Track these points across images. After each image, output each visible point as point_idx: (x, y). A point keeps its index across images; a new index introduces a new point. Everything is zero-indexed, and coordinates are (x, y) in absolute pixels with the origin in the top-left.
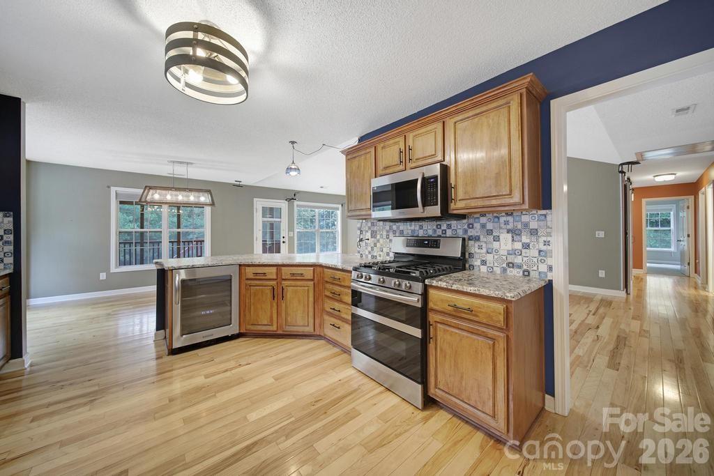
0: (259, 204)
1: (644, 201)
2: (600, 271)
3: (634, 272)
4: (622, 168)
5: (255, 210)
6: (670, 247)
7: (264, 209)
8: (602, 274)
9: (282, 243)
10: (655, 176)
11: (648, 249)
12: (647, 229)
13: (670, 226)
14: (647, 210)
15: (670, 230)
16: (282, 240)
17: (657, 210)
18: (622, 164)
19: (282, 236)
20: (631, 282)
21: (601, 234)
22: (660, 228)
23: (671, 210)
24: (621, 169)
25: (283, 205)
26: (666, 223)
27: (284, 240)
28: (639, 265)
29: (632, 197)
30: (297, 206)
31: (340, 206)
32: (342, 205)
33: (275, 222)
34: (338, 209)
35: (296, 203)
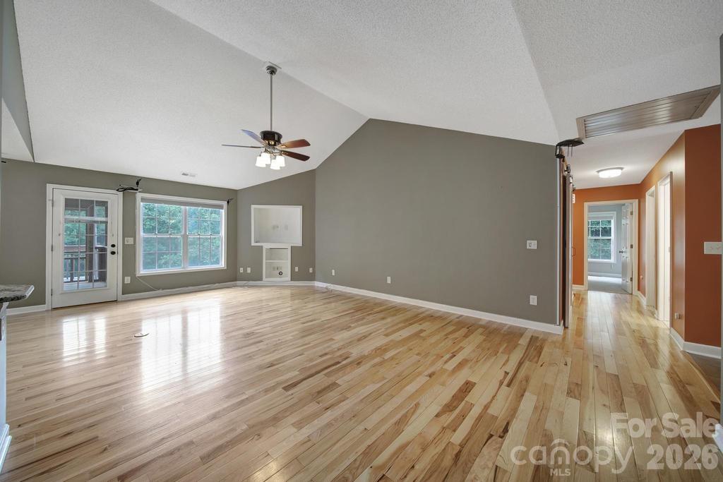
0: (58, 194)
1: (586, 205)
2: (531, 296)
3: (573, 289)
4: (560, 150)
5: (49, 204)
6: (610, 259)
7: (69, 201)
8: (533, 300)
9: (109, 255)
10: (598, 172)
11: (589, 260)
12: (588, 238)
13: (610, 236)
14: (589, 218)
15: (610, 240)
16: (109, 249)
17: (598, 218)
18: (561, 144)
19: (110, 243)
20: (571, 308)
21: (532, 245)
22: (600, 237)
23: (612, 217)
24: (559, 152)
26: (607, 232)
27: (114, 249)
28: (579, 280)
29: (573, 199)
30: (143, 200)
31: (225, 203)
32: (228, 202)
33: (97, 222)
34: (221, 207)
35: (139, 195)
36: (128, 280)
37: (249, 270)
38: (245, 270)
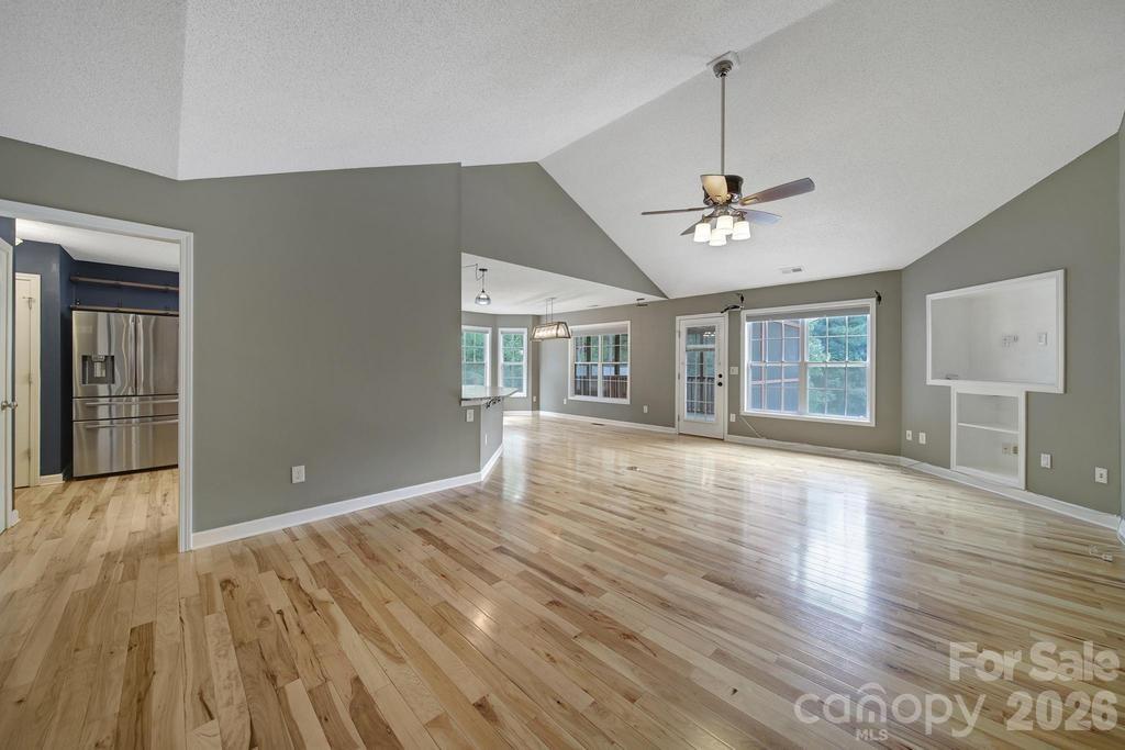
0: (683, 323)
5: (677, 334)
7: (691, 331)
9: (716, 386)
16: (717, 380)
19: (717, 372)
25: (721, 321)
27: (721, 380)
30: (749, 318)
31: (872, 302)
32: (879, 299)
33: (707, 350)
34: (866, 310)
35: (744, 314)
36: (733, 418)
37: (922, 438)
38: (916, 437)
